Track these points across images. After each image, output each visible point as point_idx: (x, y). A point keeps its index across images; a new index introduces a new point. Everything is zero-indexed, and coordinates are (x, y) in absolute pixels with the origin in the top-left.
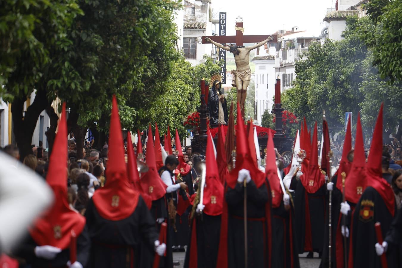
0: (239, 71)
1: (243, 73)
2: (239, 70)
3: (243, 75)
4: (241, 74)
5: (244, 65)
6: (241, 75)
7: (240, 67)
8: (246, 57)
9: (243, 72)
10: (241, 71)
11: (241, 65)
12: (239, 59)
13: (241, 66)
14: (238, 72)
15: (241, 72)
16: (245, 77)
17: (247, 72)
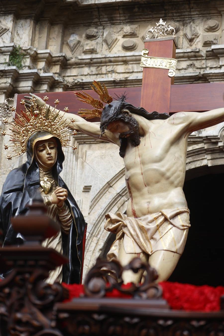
0: (138, 213)
1: (151, 222)
2: (136, 208)
3: (152, 226)
4: (143, 224)
5: (158, 185)
6: (142, 228)
7: (142, 195)
8: (167, 151)
9: (151, 217)
10: (144, 215)
11: (147, 184)
12: (138, 160)
13: (145, 190)
14: (132, 219)
15: (143, 218)
16: (157, 236)
17: (168, 216)
